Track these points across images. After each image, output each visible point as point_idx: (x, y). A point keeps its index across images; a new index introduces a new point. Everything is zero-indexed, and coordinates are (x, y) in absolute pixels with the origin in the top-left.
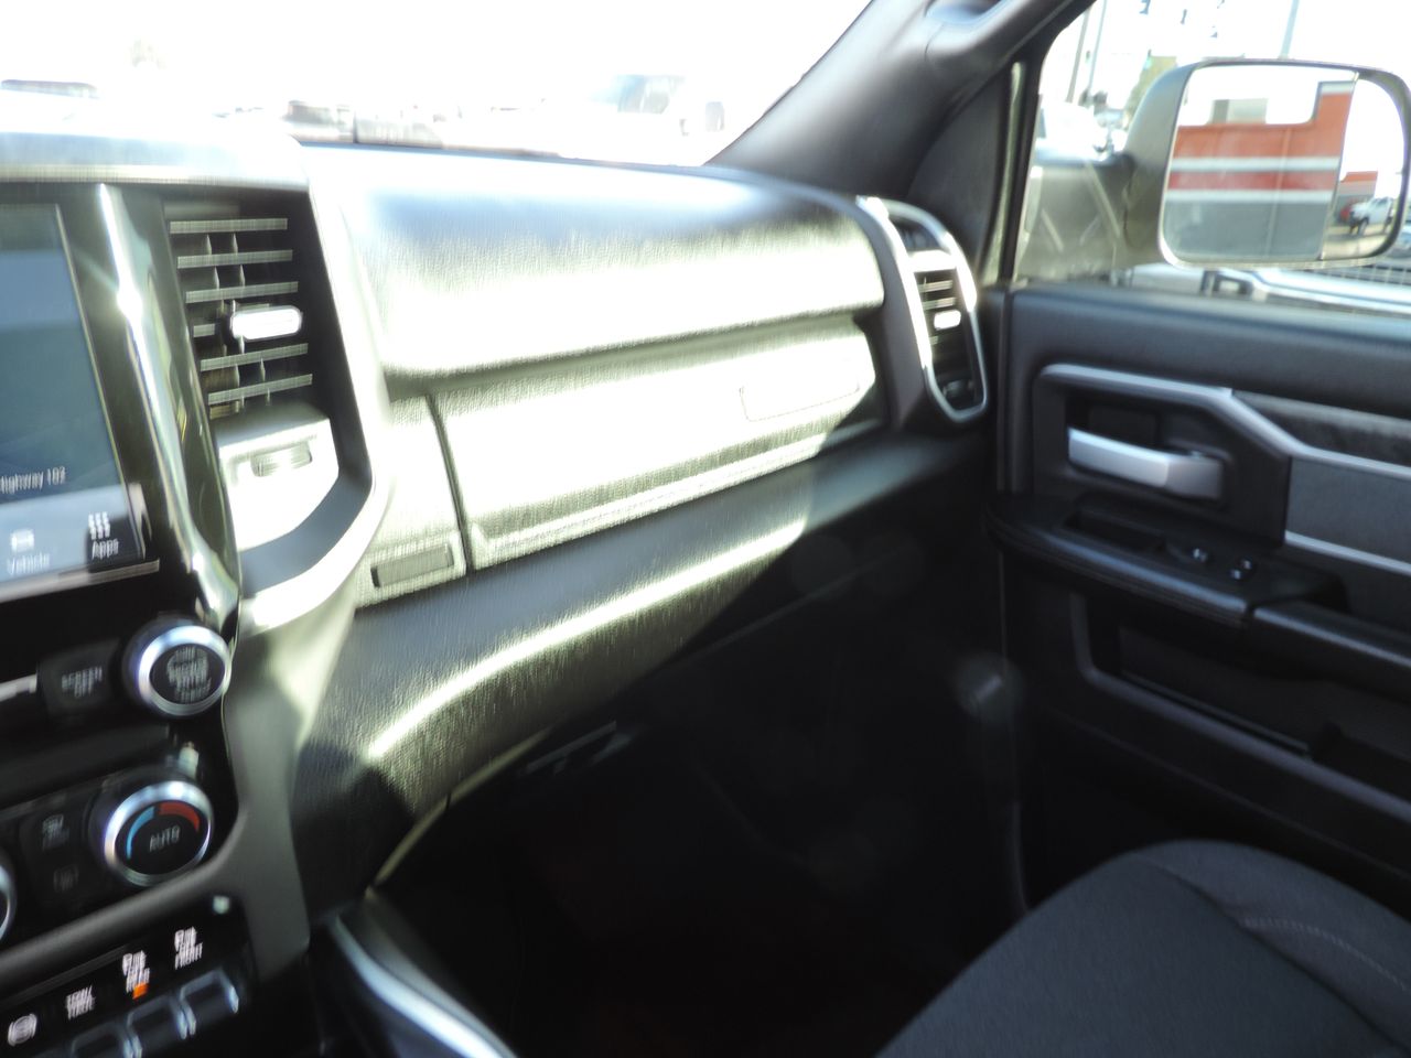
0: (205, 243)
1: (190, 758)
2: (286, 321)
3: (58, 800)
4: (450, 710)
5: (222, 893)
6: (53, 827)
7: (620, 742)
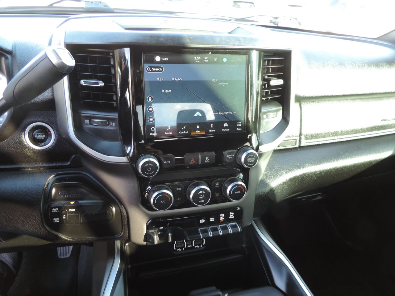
0: (270, 62)
1: (241, 176)
2: (280, 82)
3: (219, 179)
4: (291, 180)
5: (239, 207)
6: (217, 184)
7: (319, 198)
